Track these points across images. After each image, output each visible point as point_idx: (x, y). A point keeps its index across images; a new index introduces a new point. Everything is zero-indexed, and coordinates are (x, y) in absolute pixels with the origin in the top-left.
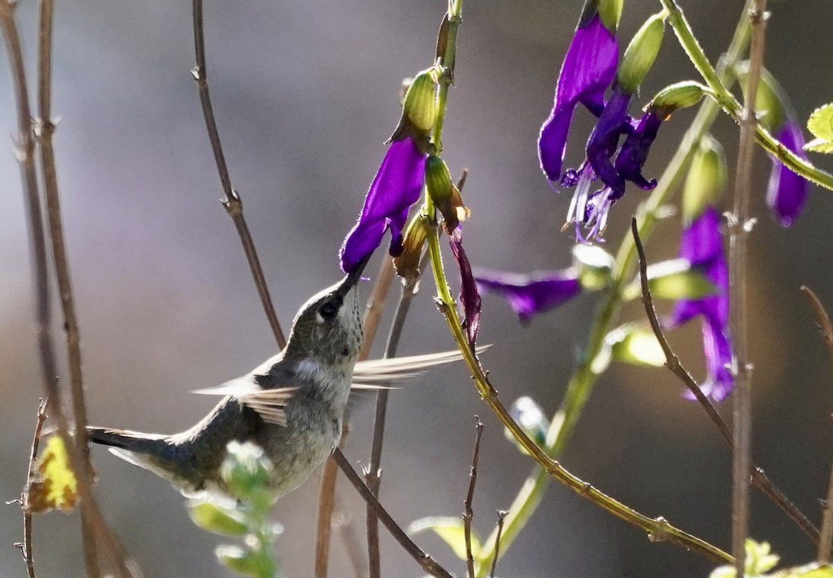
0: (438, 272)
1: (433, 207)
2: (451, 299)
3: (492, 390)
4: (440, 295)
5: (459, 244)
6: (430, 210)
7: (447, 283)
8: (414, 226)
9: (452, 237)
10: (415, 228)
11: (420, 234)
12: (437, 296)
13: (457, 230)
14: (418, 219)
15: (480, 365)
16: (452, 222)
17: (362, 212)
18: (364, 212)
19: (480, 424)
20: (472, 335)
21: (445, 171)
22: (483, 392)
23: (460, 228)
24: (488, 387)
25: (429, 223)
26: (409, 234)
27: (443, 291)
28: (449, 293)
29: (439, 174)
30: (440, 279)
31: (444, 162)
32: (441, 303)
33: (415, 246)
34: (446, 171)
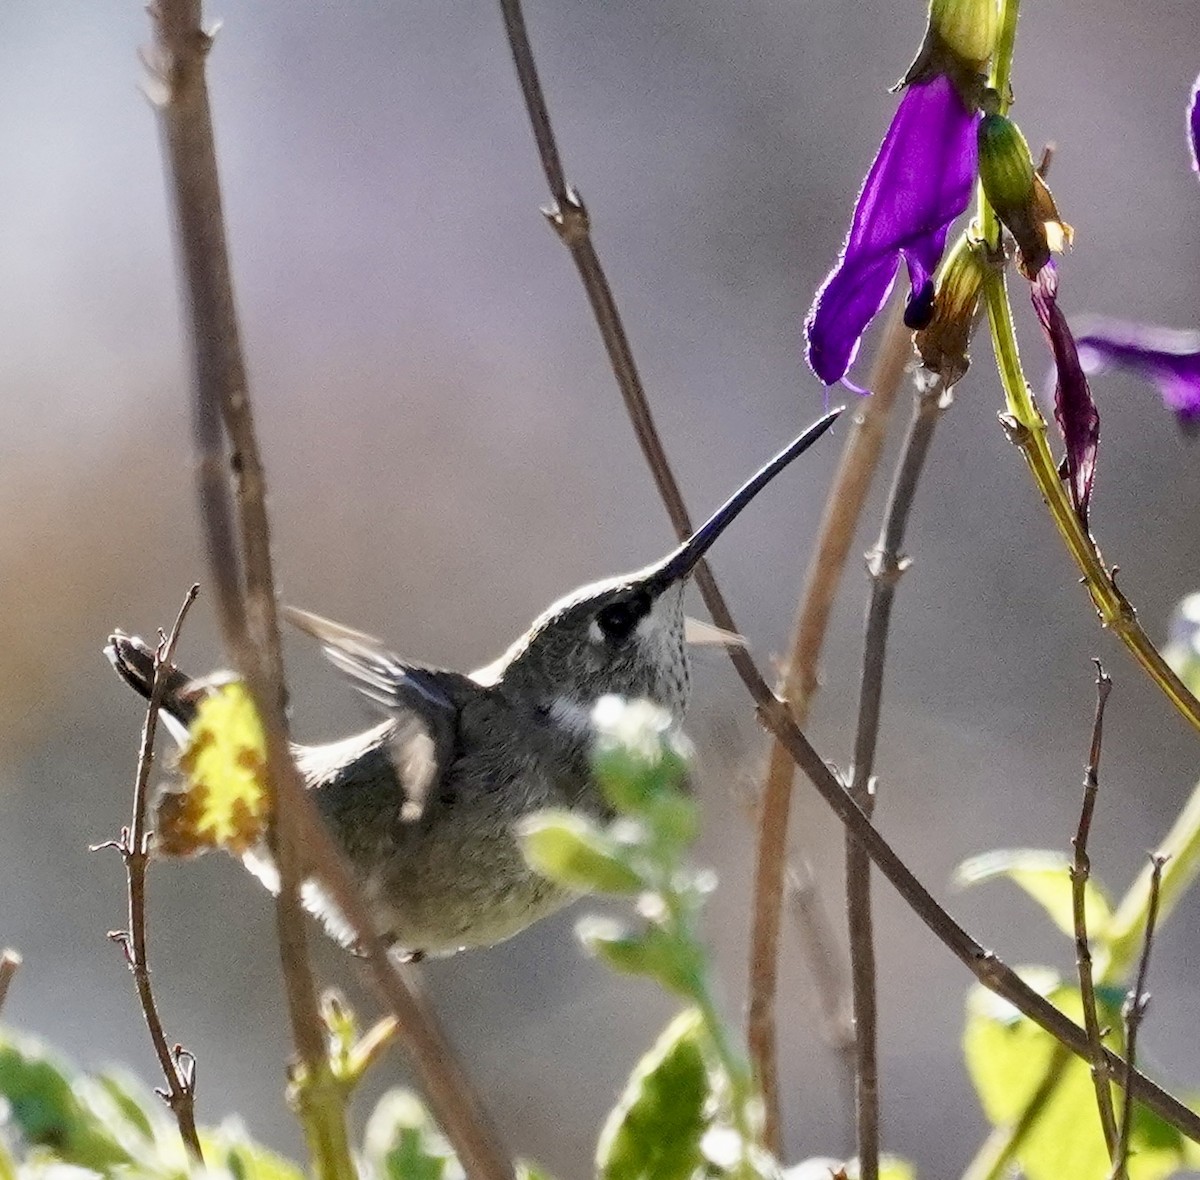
0: (1007, 360)
1: (994, 221)
2: (1035, 417)
3: (1125, 608)
4: (1012, 408)
5: (1050, 301)
6: (988, 230)
7: (1026, 383)
8: (955, 263)
9: (1037, 285)
10: (957, 269)
11: (968, 281)
12: (1004, 408)
13: (1047, 271)
14: (964, 250)
15: (1099, 555)
16: (1036, 254)
17: (848, 238)
18: (853, 237)
19: (1105, 676)
20: (1081, 491)
21: (1019, 148)
22: (1107, 612)
23: (1054, 267)
24: (1116, 601)
25: (987, 257)
26: (945, 283)
27: (1017, 398)
28: (1031, 403)
29: (1008, 153)
30: (1011, 375)
31: (1016, 127)
32: (1013, 424)
33: (958, 306)
34: (1023, 146)
